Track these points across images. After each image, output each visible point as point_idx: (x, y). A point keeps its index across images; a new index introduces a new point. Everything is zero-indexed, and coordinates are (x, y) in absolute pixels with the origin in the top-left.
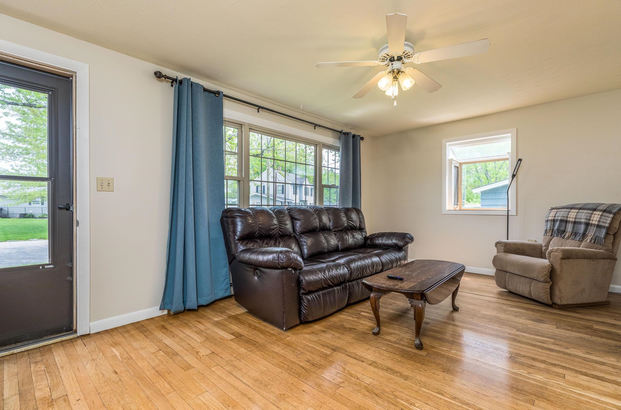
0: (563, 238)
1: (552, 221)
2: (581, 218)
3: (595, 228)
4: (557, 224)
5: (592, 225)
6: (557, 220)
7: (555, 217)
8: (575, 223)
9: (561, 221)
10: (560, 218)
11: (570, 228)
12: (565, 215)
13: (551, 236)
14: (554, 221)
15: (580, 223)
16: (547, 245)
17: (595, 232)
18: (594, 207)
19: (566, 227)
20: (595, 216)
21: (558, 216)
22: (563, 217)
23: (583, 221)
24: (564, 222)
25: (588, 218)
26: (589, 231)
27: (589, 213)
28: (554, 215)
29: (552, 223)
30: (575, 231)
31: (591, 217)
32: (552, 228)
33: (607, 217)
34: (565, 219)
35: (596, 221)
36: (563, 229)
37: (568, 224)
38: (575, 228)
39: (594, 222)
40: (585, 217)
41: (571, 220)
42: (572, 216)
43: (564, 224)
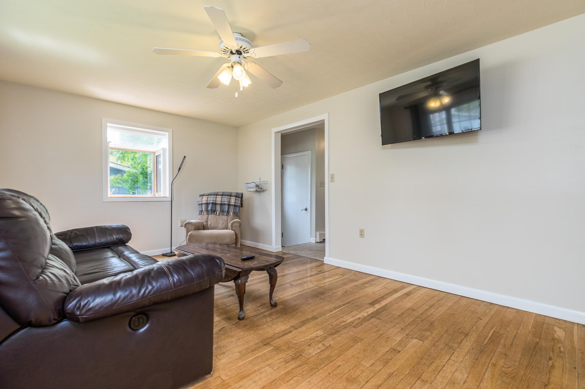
0: (216, 215)
1: (206, 204)
2: (225, 201)
3: (233, 207)
4: (210, 206)
5: (231, 205)
6: (209, 203)
7: (207, 201)
8: (221, 204)
9: (213, 203)
10: (211, 202)
11: (218, 208)
12: (214, 200)
13: (207, 214)
14: (207, 204)
15: (225, 204)
16: (207, 221)
17: (234, 209)
18: (230, 194)
19: (215, 208)
20: (232, 199)
21: (210, 201)
22: (213, 201)
23: (226, 203)
24: (214, 204)
25: (229, 201)
26: (230, 209)
27: (229, 198)
28: (206, 200)
29: (206, 205)
30: (222, 210)
31: (230, 200)
32: (206, 209)
33: (238, 200)
34: (215, 202)
35: (233, 202)
36: (214, 209)
37: (217, 205)
38: (222, 208)
39: (232, 203)
40: (227, 201)
41: (218, 202)
42: (219, 199)
43: (214, 206)
